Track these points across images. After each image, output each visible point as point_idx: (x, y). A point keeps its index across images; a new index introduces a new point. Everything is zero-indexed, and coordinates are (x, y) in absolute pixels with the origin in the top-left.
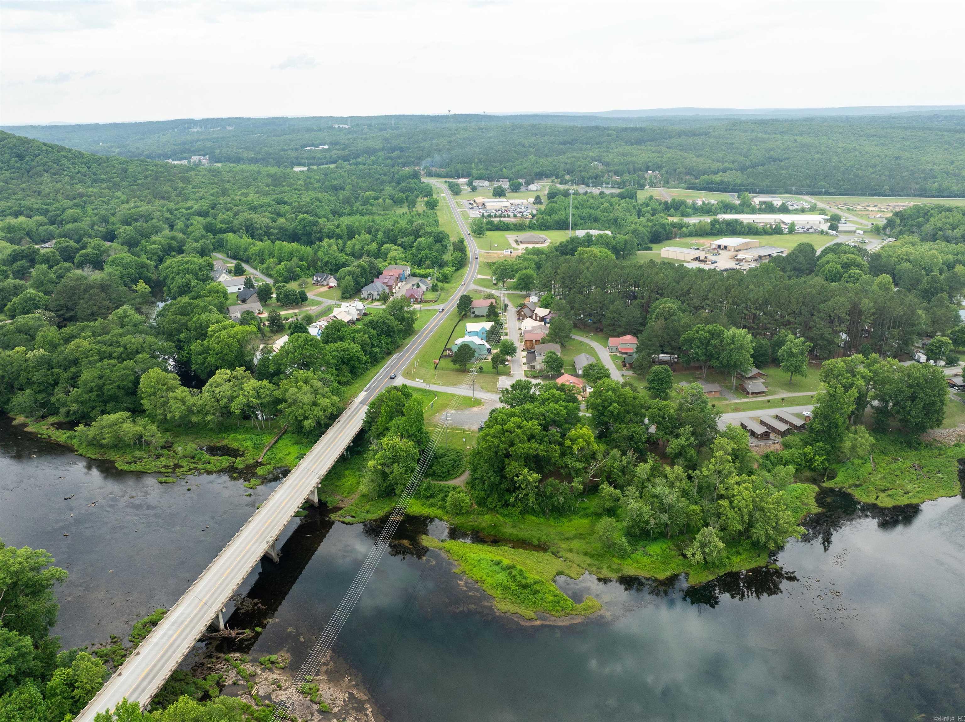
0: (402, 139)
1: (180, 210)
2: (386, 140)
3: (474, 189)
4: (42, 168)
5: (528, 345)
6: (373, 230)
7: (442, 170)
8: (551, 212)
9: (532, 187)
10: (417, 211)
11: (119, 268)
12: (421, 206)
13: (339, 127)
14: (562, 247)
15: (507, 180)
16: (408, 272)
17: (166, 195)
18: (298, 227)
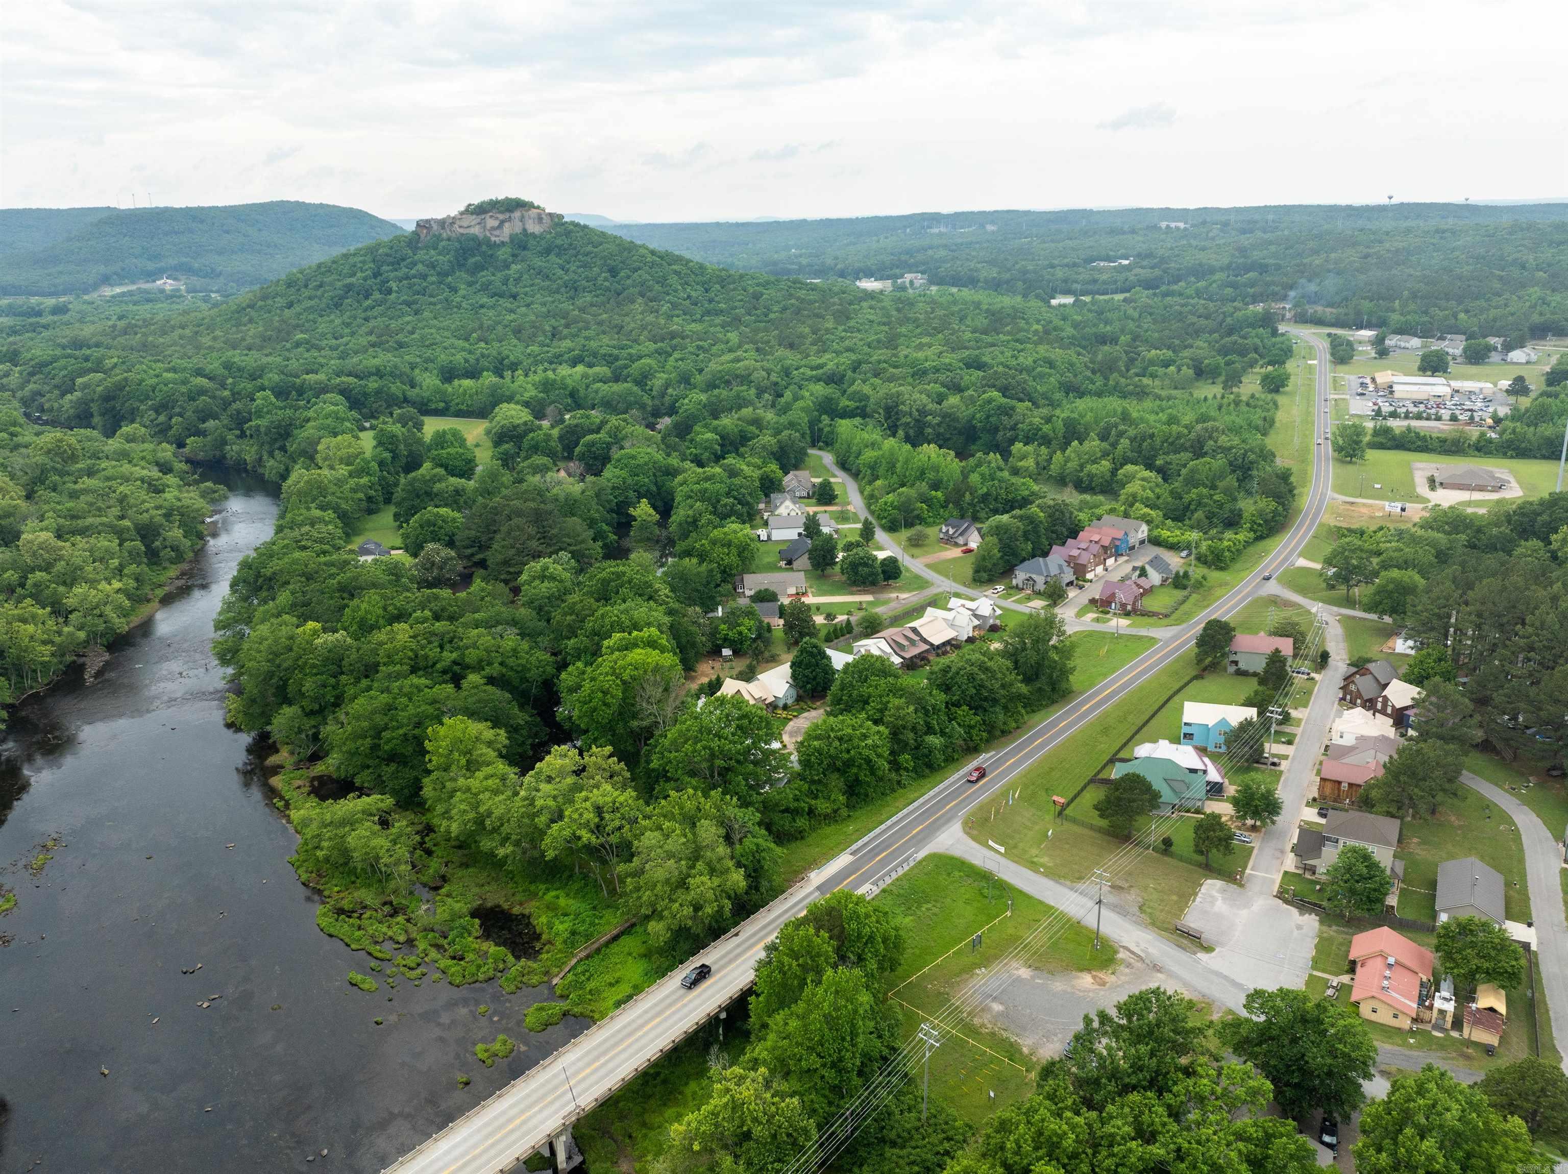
0: (1273, 248)
1: (802, 370)
2: (1242, 251)
3: (1383, 353)
4: (637, 290)
5: (1328, 791)
6: (1113, 432)
7: (1328, 310)
8: (1539, 416)
9: (1517, 355)
10: (1238, 395)
11: (624, 473)
12: (1251, 385)
13: (1168, 226)
14: (1523, 515)
15: (1463, 337)
16: (1143, 531)
17: (797, 341)
18: (978, 416)
